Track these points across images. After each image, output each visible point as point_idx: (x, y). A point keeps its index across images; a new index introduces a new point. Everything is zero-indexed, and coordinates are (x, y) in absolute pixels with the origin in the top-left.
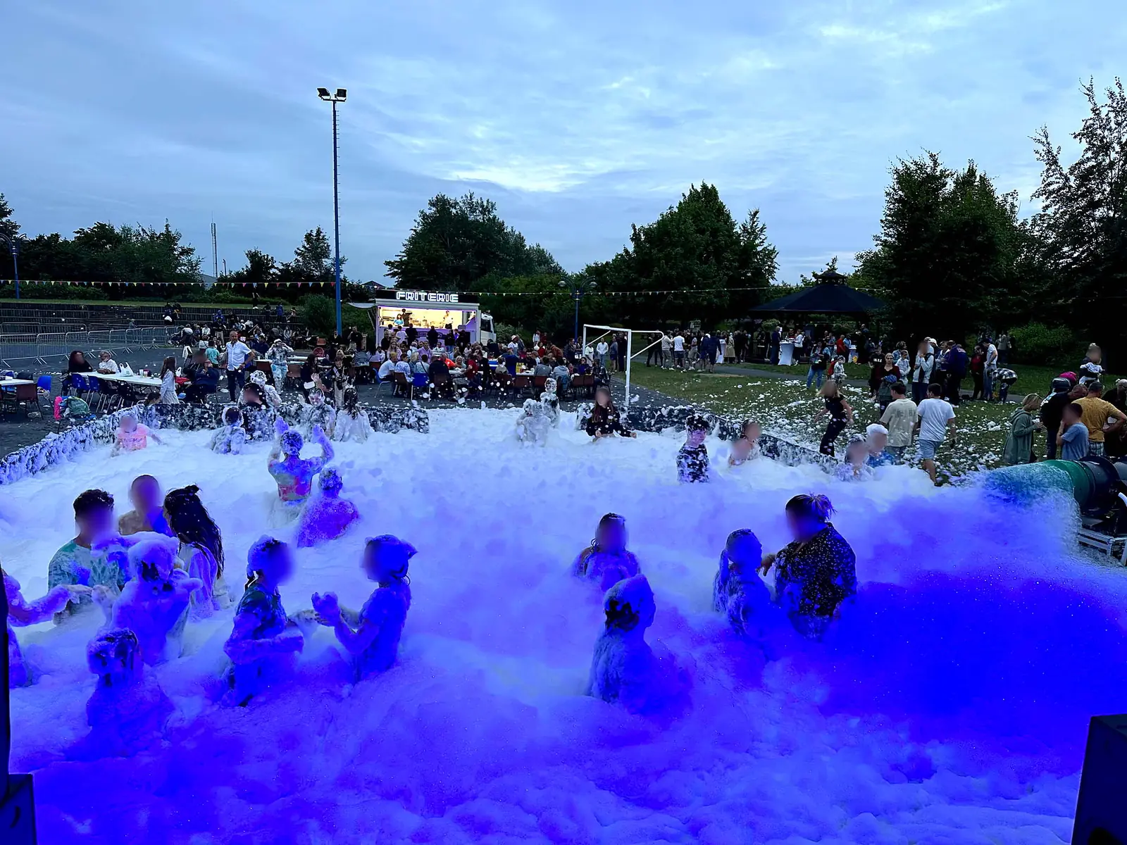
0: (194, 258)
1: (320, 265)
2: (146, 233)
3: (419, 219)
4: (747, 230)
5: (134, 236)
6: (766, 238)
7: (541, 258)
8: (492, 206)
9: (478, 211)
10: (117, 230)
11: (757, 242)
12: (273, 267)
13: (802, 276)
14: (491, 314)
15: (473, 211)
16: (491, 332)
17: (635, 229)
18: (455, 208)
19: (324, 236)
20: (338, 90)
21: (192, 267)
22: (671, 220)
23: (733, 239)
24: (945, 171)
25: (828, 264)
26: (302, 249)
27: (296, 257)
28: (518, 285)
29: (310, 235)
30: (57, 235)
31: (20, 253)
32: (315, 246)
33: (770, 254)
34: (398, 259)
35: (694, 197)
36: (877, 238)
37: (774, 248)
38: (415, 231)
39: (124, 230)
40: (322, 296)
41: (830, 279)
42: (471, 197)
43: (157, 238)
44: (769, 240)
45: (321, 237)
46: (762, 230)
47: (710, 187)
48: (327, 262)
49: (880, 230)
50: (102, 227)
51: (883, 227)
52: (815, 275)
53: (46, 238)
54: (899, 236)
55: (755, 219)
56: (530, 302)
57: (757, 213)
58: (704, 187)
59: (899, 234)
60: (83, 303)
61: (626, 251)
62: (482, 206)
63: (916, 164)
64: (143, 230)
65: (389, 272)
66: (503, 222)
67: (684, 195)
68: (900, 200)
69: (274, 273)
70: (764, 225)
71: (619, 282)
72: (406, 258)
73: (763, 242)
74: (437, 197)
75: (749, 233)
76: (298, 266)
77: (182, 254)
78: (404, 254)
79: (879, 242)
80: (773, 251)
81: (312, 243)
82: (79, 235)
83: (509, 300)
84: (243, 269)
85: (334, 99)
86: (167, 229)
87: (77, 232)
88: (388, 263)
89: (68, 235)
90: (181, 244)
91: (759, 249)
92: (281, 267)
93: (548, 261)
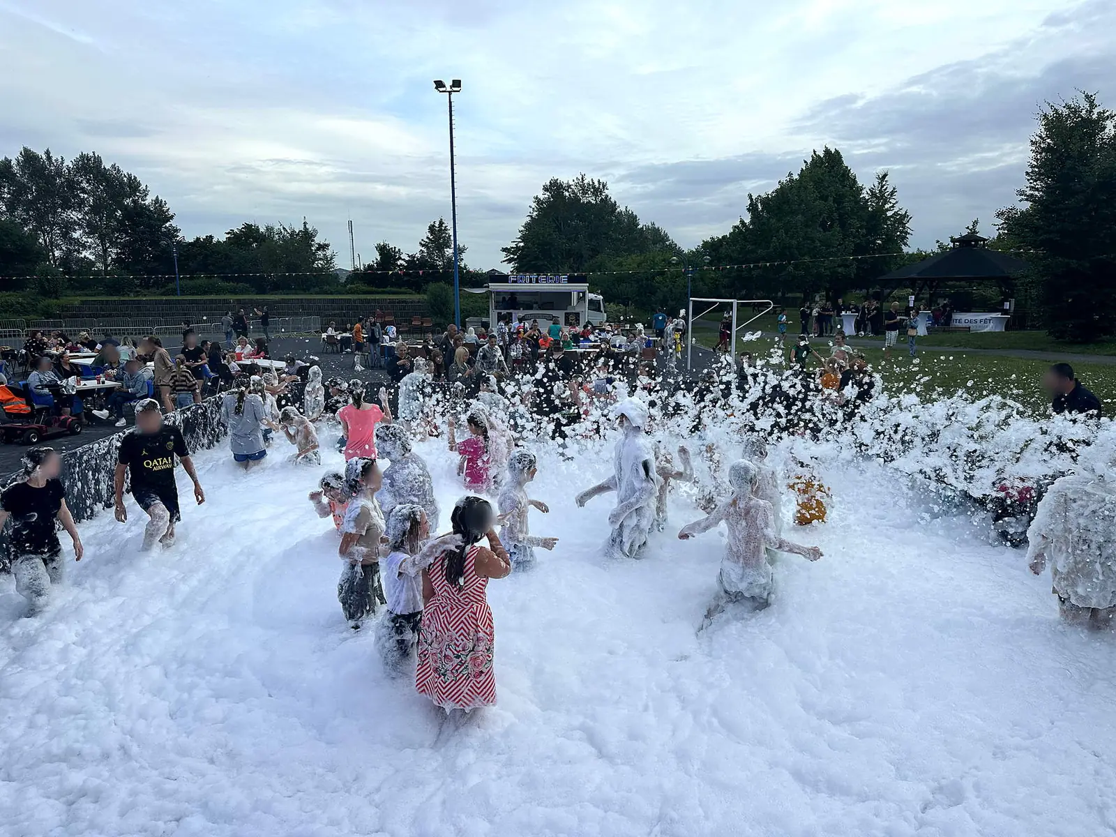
0: (329, 253)
1: (443, 256)
2: (286, 231)
3: (534, 205)
4: (876, 195)
5: (277, 234)
6: (897, 202)
7: (656, 237)
8: (604, 186)
9: (589, 192)
10: (262, 230)
11: (887, 206)
12: (400, 258)
13: (938, 242)
14: (601, 294)
15: (585, 193)
16: (602, 312)
17: (752, 200)
18: (568, 192)
19: (446, 227)
20: (453, 81)
21: (328, 261)
22: (791, 188)
23: (860, 205)
24: (1104, 113)
25: (968, 228)
26: (427, 240)
27: (421, 248)
28: (630, 263)
29: (434, 226)
30: (211, 236)
31: (181, 255)
32: (438, 237)
33: (901, 219)
34: (514, 245)
35: (816, 163)
36: (1021, 193)
37: (906, 212)
38: (531, 216)
39: (267, 229)
40: (442, 284)
41: (969, 243)
42: (582, 179)
43: (297, 235)
44: (900, 204)
45: (443, 228)
46: (892, 193)
47: (833, 151)
48: (449, 252)
49: (1025, 184)
50: (248, 227)
51: (1028, 180)
52: (953, 240)
53: (202, 240)
54: (1048, 190)
55: (884, 183)
56: (642, 280)
57: (885, 176)
58: (827, 151)
59: (1048, 186)
60: (232, 298)
61: (742, 222)
62: (594, 187)
63: (1069, 108)
64: (284, 228)
65: (506, 259)
66: (615, 202)
67: (805, 162)
68: (1048, 149)
69: (401, 265)
70: (894, 189)
71: (735, 255)
72: (522, 244)
73: (893, 207)
74: (550, 182)
75: (877, 198)
76: (422, 257)
77: (318, 249)
78: (520, 240)
79: (1023, 197)
80: (905, 216)
81: (435, 234)
82: (229, 235)
83: (620, 280)
84: (373, 261)
85: (450, 90)
86: (305, 226)
87: (228, 233)
88: (504, 250)
89: (221, 236)
90: (318, 240)
91: (889, 214)
92: (407, 259)
93: (663, 239)
